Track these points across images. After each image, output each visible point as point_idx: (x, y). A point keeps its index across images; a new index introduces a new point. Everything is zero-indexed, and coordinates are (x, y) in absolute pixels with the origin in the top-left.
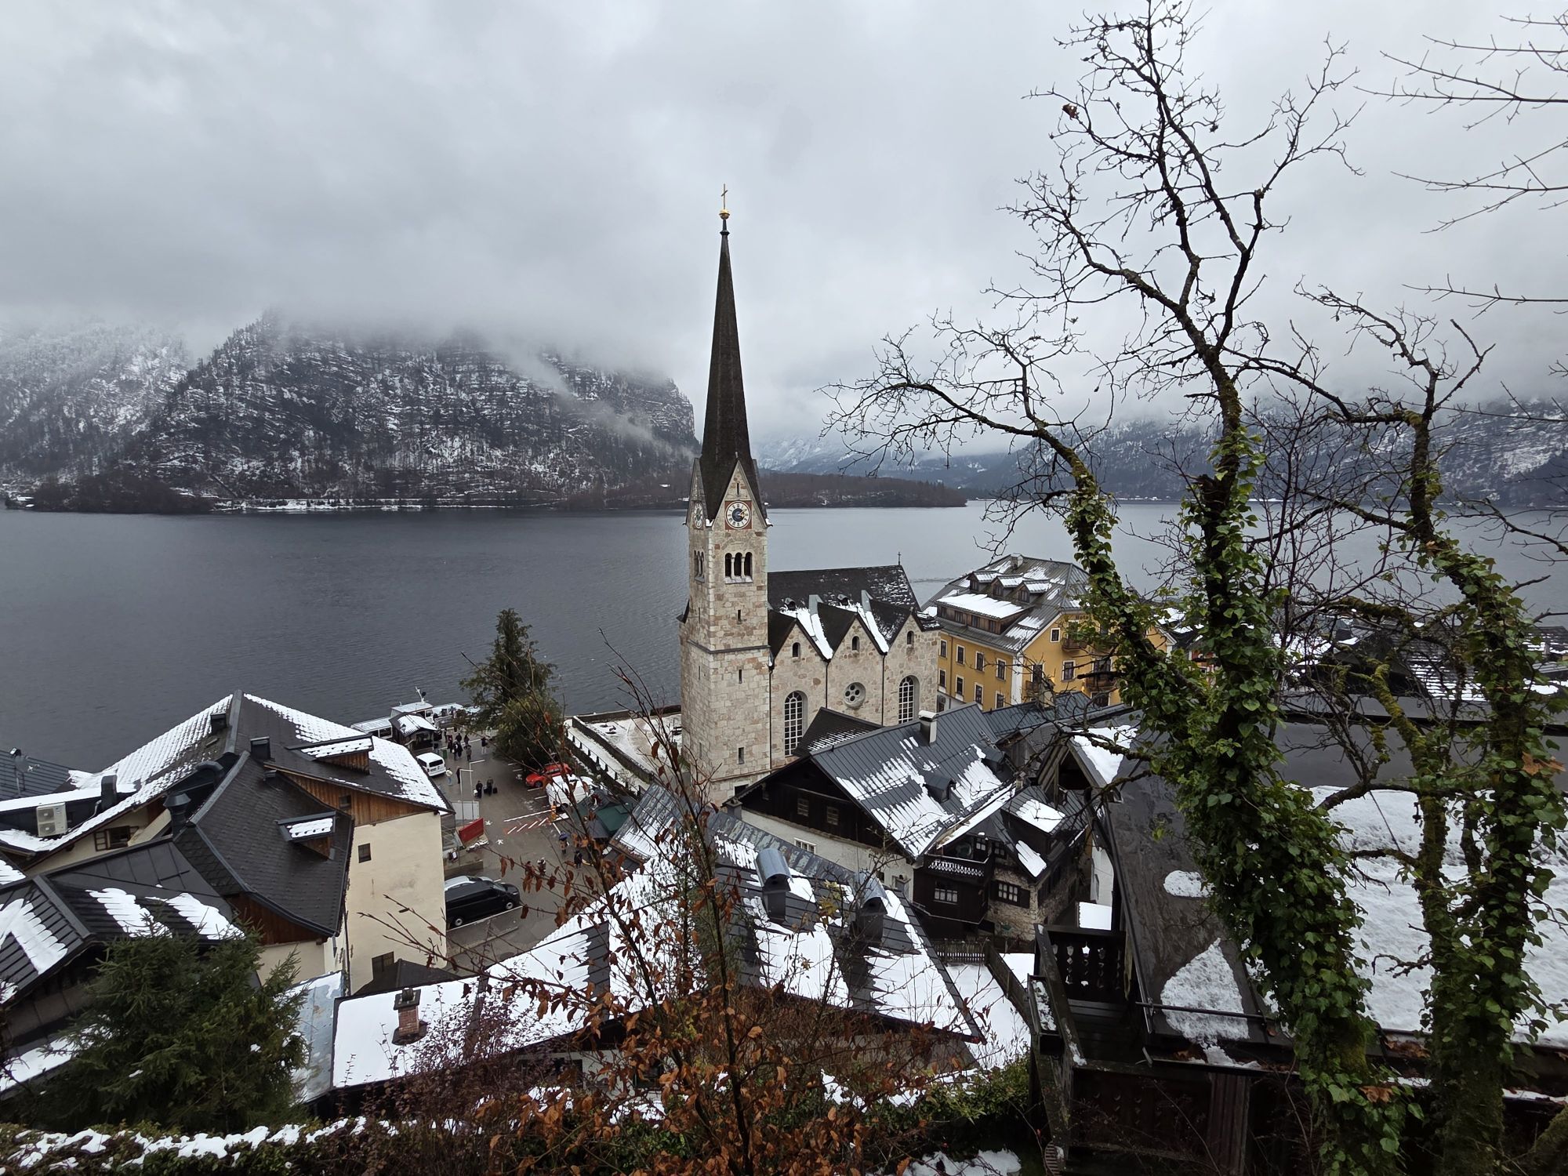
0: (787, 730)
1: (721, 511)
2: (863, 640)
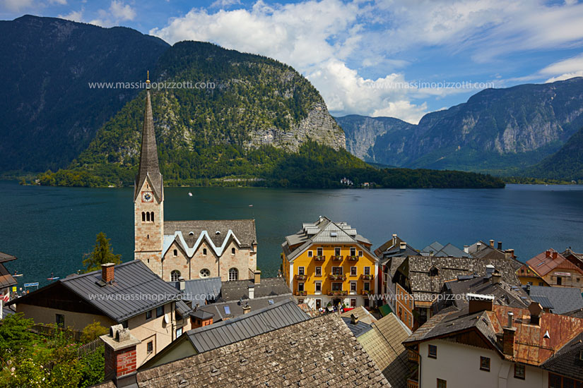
1: (140, 194)
2: (208, 250)
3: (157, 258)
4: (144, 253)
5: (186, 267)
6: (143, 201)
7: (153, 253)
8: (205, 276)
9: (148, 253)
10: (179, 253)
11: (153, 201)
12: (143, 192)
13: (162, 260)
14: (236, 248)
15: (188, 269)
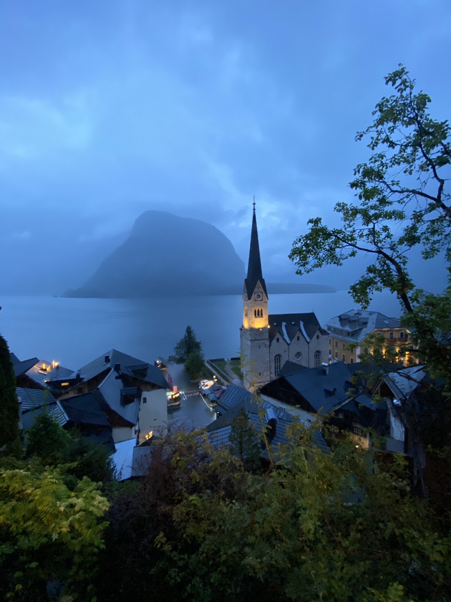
0: (275, 367)
1: (253, 295)
2: (301, 338)
3: (265, 345)
4: (257, 342)
5: (285, 351)
6: (255, 300)
7: (262, 341)
8: (298, 358)
9: (260, 342)
10: (281, 340)
11: (262, 300)
12: (255, 293)
13: (270, 346)
14: (320, 335)
15: (287, 353)
